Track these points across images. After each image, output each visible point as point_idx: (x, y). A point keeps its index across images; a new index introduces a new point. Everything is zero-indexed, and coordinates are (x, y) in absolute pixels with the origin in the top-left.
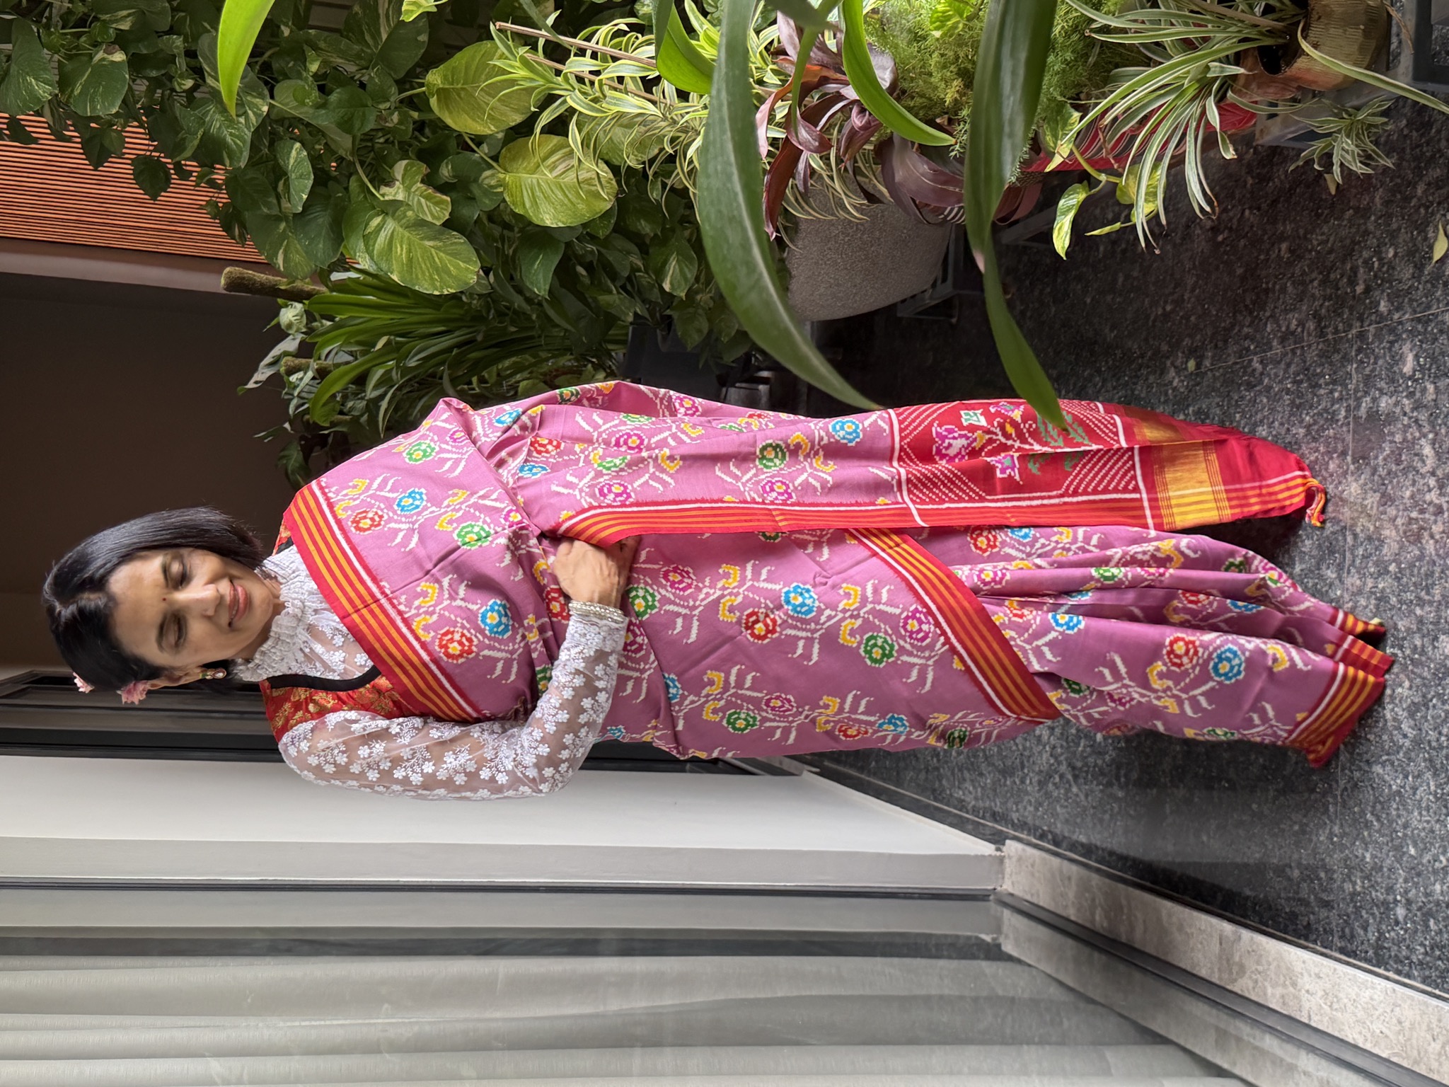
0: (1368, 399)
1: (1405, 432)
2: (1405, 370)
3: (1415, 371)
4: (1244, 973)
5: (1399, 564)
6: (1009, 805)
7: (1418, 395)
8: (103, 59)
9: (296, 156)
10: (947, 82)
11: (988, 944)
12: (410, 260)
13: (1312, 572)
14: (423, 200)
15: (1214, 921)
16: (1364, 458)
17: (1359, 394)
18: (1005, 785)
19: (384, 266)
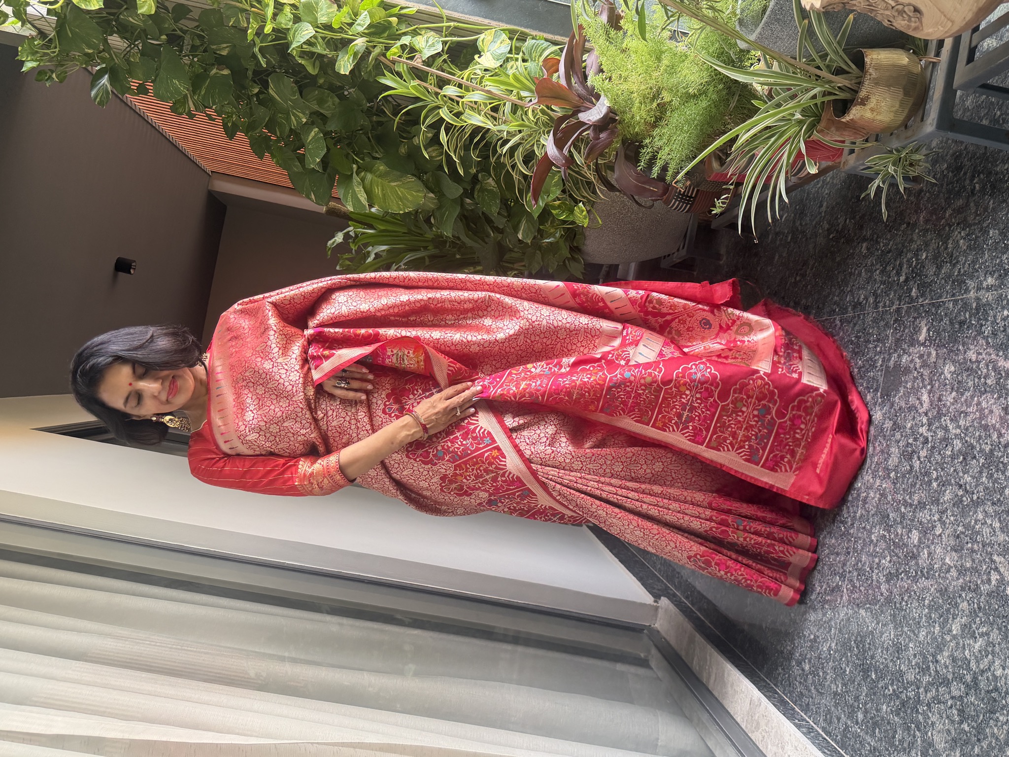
0: (896, 355)
1: (914, 382)
2: (920, 338)
3: (926, 340)
7: (925, 357)
8: (217, 73)
17: (891, 351)
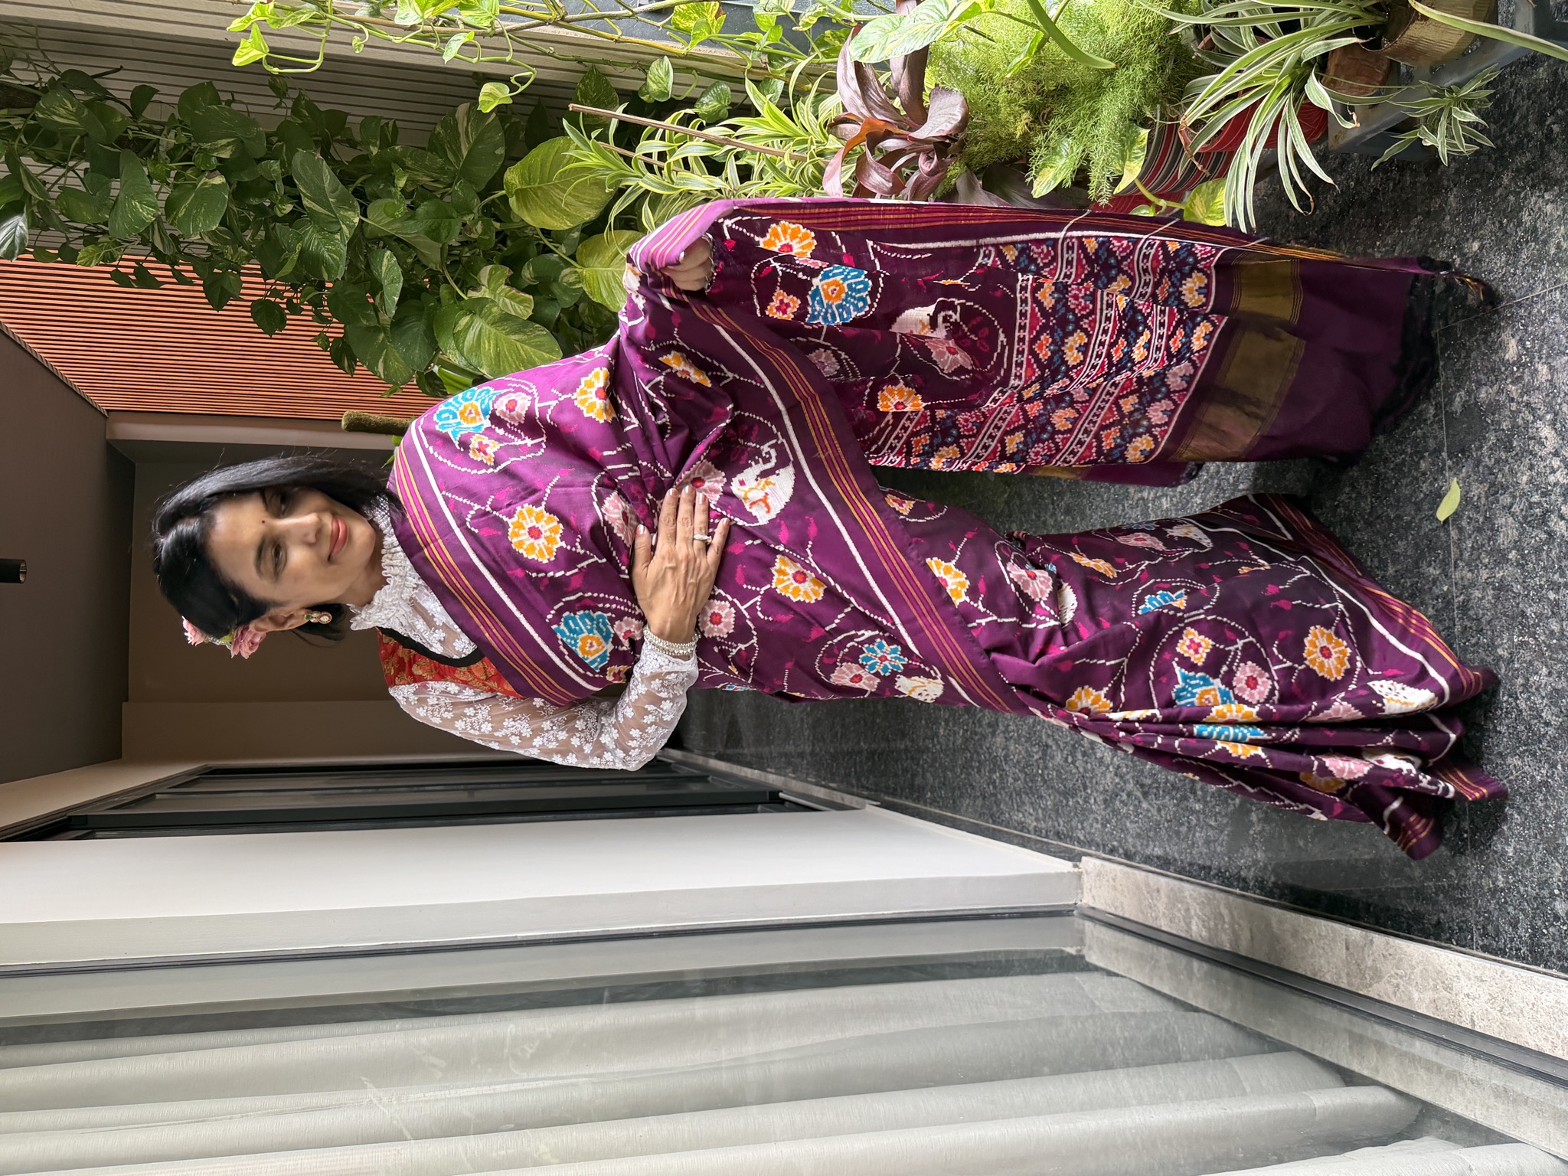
0: (1463, 393)
1: (1515, 418)
2: (1507, 357)
3: (1520, 356)
4: (1381, 978)
5: (1520, 550)
6: (1074, 823)
7: (1527, 378)
8: (205, 183)
9: (387, 264)
10: (1017, 116)
11: (1072, 956)
12: (498, 354)
13: (1411, 572)
14: (507, 300)
15: (1337, 926)
16: (1463, 452)
17: (1450, 391)
18: (1067, 805)
19: (474, 361)
